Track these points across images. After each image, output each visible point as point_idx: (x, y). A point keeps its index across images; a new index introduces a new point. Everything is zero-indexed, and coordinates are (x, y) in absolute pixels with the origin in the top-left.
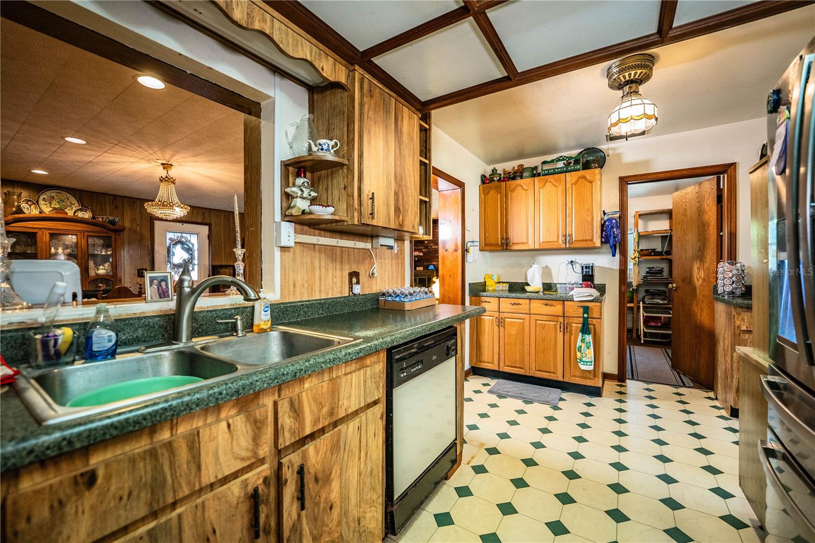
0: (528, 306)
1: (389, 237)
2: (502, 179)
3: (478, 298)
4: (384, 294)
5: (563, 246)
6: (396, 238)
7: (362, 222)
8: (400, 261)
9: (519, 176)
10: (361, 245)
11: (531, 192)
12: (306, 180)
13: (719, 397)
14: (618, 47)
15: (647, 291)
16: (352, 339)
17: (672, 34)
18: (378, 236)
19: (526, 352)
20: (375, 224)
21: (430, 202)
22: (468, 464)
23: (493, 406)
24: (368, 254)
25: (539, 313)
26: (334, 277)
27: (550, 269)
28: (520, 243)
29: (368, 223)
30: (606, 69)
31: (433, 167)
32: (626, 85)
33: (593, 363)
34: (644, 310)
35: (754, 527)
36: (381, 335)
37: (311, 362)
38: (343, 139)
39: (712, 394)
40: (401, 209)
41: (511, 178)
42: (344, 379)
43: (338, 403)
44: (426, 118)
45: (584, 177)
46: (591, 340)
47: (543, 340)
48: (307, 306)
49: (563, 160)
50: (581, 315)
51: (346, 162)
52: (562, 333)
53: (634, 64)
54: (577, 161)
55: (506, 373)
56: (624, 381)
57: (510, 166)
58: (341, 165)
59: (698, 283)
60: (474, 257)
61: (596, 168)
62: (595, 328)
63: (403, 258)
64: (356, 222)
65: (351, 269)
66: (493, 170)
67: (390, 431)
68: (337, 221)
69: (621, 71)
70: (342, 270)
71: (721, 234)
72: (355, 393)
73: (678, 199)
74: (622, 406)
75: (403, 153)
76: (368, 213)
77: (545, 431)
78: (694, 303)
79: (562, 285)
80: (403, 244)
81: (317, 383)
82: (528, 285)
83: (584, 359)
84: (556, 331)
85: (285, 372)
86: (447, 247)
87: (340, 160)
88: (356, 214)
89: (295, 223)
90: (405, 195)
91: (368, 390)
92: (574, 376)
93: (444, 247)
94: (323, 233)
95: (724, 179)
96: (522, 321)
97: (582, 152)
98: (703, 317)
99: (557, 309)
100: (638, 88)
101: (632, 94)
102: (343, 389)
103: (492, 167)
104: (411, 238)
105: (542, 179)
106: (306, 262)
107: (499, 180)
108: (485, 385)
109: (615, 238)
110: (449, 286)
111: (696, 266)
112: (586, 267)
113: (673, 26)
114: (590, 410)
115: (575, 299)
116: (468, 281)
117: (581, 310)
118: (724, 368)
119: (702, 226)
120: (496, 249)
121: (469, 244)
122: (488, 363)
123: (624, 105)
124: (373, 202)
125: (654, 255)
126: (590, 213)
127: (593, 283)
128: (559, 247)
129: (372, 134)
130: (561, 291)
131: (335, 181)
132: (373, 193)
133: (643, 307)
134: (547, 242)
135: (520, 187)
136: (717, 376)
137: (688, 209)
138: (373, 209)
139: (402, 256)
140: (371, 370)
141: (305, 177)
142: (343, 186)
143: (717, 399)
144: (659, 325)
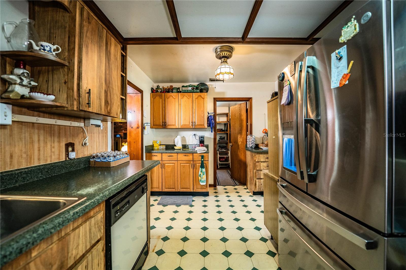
0: (177, 156)
1: (98, 120)
2: (162, 91)
3: (150, 154)
4: (94, 157)
5: (192, 127)
6: (102, 120)
7: (81, 109)
8: (105, 135)
9: (171, 91)
10: (76, 124)
11: (177, 100)
12: (25, 71)
13: (248, 188)
14: (227, 39)
15: (219, 146)
16: (77, 199)
17: (247, 40)
18: (89, 118)
19: (176, 180)
20: (91, 111)
21: (125, 99)
22: (153, 251)
23: (161, 212)
24: (82, 130)
25: (182, 160)
26: (52, 147)
27: (185, 138)
28: (172, 125)
29: (85, 110)
30: (215, 49)
31: (128, 80)
32: (223, 58)
33: (206, 181)
34: (219, 154)
35: (270, 240)
36: (100, 190)
37: (40, 232)
38: (64, 46)
39: (245, 187)
40: (109, 102)
41: (167, 92)
42: (72, 235)
43: (68, 255)
44: (124, 49)
45: (201, 96)
46: (205, 171)
47: (184, 173)
48: (26, 173)
49: (191, 86)
50: (201, 160)
51: (67, 64)
52: (192, 169)
53: (225, 49)
54: (197, 88)
55: (165, 192)
56: (216, 187)
57: (166, 85)
58: (63, 65)
59: (240, 143)
60: (147, 132)
61: (205, 92)
62: (206, 165)
63: (107, 133)
64: (75, 109)
65: (67, 141)
66: (157, 86)
67: (109, 256)
68: (57, 107)
69: (221, 51)
70: (59, 142)
71: (247, 124)
72: (83, 242)
73: (232, 110)
74: (218, 199)
75: (110, 66)
76: (85, 103)
77: (189, 219)
78: (239, 151)
79: (191, 146)
80: (107, 124)
81: (45, 247)
82: (175, 146)
83: (202, 180)
84: (190, 168)
85: (8, 253)
86: (132, 126)
87: (62, 61)
88: (75, 103)
89: (13, 105)
90: (112, 93)
91: (92, 234)
92: (198, 189)
93: (130, 126)
94: (42, 114)
95: (248, 103)
96: (174, 164)
97: (199, 84)
98: (242, 157)
99: (190, 157)
100: (227, 60)
101: (225, 62)
102: (72, 243)
103: (157, 84)
104: (112, 120)
105: (182, 95)
106: (25, 137)
107: (161, 92)
108: (155, 201)
109: (213, 124)
110: (134, 148)
111: (239, 136)
112: (201, 137)
113: (248, 37)
114: (206, 203)
115: (198, 152)
116: (145, 144)
117: (200, 157)
118: (250, 176)
119: (241, 121)
120: (159, 127)
121: (145, 125)
122: (156, 188)
123: (222, 66)
124: (89, 96)
125: (222, 131)
126: (203, 112)
127: (204, 144)
128: (190, 127)
129: (89, 48)
130: (190, 149)
131: (55, 76)
132: (90, 90)
133: (219, 153)
134: (184, 125)
135: (172, 97)
136: (247, 180)
137: (236, 114)
138: (89, 101)
139: (106, 131)
140: (95, 219)
141: (24, 68)
142: (63, 81)
143: (247, 189)
144: (224, 160)
